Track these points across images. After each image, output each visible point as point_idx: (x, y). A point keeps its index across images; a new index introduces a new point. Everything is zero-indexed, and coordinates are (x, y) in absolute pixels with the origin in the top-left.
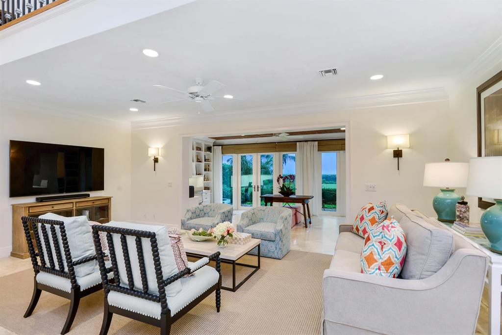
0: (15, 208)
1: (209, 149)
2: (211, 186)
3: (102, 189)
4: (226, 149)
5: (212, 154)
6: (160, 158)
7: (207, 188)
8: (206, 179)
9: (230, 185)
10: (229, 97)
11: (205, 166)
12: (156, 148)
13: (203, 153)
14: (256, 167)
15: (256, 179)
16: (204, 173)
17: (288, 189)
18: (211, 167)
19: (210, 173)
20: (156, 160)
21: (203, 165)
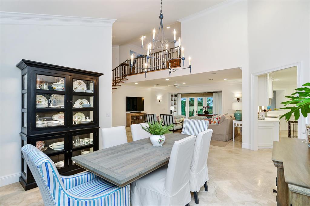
0: (127, 114)
1: (176, 96)
2: (177, 111)
3: (144, 110)
4: (183, 95)
5: (177, 98)
6: (161, 100)
7: (175, 112)
8: (175, 108)
9: (185, 111)
10: (184, 83)
11: (174, 103)
12: (159, 97)
13: (174, 97)
14: (196, 103)
15: (196, 108)
16: (174, 105)
17: (207, 111)
18: (177, 103)
19: (176, 106)
20: (159, 101)
21: (173, 102)
